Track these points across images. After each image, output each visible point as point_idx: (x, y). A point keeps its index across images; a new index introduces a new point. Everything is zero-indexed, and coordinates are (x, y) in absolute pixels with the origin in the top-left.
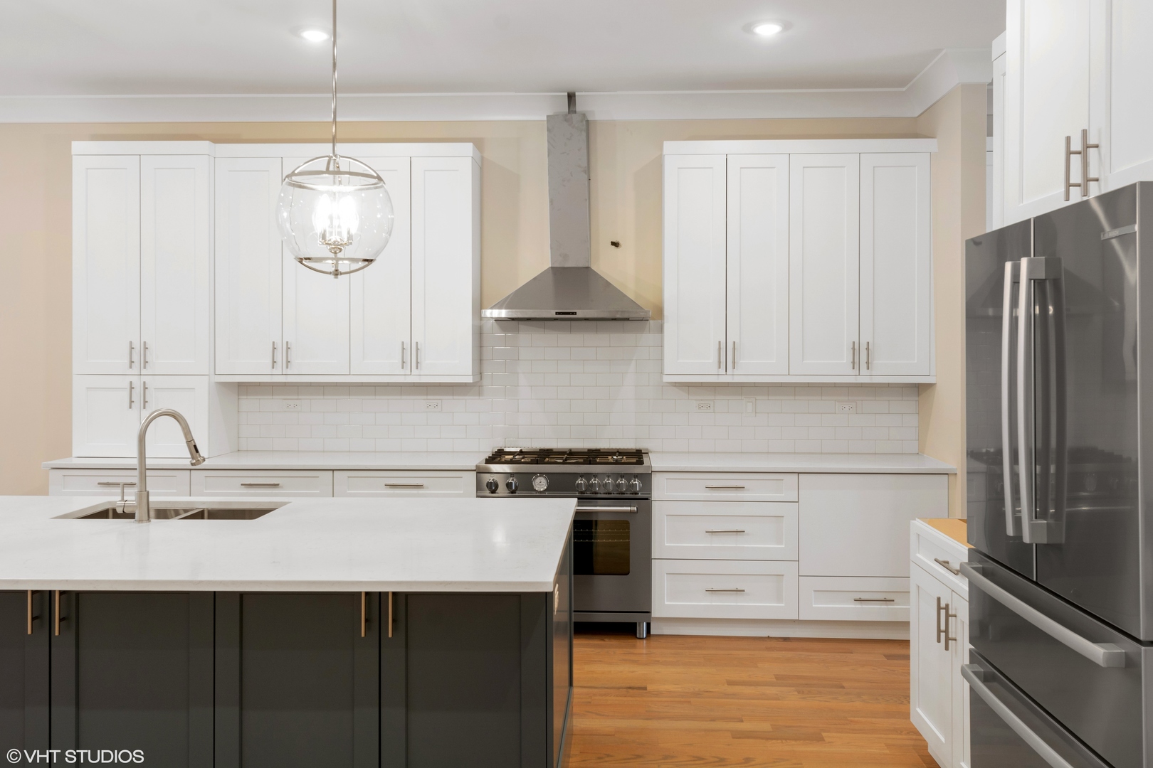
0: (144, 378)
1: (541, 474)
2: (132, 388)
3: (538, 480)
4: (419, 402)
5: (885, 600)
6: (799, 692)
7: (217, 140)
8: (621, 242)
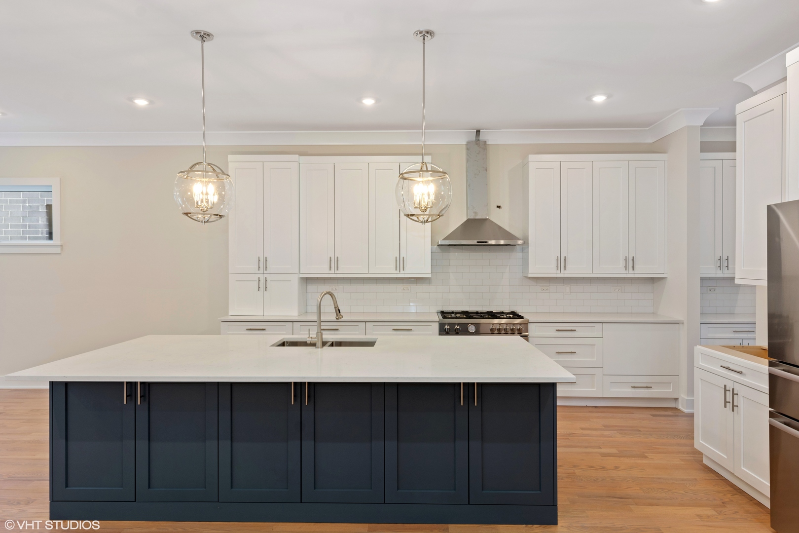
0: (265, 276)
1: (472, 324)
2: (259, 280)
3: (471, 327)
4: (399, 288)
5: (647, 387)
6: (620, 433)
7: (301, 154)
8: (502, 206)
